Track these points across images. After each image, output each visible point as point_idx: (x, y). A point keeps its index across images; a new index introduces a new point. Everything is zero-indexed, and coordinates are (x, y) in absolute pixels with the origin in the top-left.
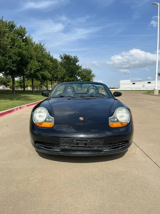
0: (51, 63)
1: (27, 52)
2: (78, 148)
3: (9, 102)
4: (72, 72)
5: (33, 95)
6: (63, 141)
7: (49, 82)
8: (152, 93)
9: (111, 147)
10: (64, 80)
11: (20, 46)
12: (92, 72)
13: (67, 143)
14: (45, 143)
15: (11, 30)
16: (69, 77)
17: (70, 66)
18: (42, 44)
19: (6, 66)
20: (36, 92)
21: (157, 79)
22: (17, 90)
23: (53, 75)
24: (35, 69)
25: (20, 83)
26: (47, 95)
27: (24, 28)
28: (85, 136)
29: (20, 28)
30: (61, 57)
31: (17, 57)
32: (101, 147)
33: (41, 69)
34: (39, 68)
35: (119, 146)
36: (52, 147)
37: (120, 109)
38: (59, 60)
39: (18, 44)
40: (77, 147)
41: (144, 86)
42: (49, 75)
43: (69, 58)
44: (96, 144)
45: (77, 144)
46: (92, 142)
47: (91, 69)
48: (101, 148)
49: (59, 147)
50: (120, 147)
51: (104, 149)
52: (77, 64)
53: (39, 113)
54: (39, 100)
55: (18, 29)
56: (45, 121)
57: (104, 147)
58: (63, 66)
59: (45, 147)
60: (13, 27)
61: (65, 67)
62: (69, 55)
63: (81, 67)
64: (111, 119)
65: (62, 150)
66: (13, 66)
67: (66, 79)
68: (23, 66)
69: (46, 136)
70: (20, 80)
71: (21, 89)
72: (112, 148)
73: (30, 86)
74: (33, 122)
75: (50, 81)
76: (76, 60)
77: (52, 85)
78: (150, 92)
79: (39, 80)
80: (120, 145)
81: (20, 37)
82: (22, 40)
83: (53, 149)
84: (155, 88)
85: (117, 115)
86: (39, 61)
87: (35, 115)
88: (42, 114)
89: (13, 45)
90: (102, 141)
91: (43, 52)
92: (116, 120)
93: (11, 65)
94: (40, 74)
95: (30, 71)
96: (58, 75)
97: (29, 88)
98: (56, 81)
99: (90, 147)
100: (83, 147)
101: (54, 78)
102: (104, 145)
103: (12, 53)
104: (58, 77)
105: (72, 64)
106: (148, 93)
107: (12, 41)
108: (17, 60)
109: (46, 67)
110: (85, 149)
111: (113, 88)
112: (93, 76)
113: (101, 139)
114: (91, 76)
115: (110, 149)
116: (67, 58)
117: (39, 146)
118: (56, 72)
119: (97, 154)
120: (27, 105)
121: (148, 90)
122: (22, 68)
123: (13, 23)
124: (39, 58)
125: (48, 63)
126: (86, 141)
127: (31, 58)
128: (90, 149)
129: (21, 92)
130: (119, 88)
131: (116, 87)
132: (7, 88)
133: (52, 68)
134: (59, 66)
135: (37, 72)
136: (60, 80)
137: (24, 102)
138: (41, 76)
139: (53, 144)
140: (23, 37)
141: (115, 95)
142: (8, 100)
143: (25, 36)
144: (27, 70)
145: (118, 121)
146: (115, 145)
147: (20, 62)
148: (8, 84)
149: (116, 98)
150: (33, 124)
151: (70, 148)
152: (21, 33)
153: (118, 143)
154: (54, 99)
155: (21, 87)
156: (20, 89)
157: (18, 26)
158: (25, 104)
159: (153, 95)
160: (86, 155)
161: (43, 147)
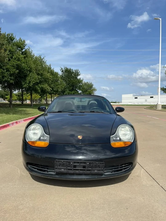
0: (51, 76)
1: (26, 65)
2: (75, 172)
3: (5, 116)
4: (73, 86)
5: (31, 109)
6: (58, 163)
7: (49, 96)
8: (155, 108)
9: (113, 170)
10: (65, 93)
11: (19, 58)
12: (93, 86)
13: (63, 165)
14: (39, 165)
15: (9, 43)
16: (70, 90)
17: (71, 79)
18: (42, 58)
19: (3, 78)
20: (35, 106)
21: (159, 93)
22: (16, 103)
23: (52, 88)
24: (34, 82)
25: (19, 96)
26: (44, 110)
27: (24, 41)
28: (83, 157)
29: (19, 41)
30: (62, 71)
31: (15, 70)
32: (102, 170)
33: (40, 82)
34: (38, 81)
35: (122, 168)
36: (46, 169)
37: (123, 126)
38: (60, 73)
39: (17, 57)
40: (74, 170)
41: (146, 101)
42: (49, 88)
43: (70, 72)
44: (96, 167)
45: (75, 166)
46: (91, 164)
47: (92, 83)
48: (102, 172)
49: (54, 169)
50: (123, 170)
51: (105, 172)
52: (79, 77)
53: (33, 130)
54: (37, 114)
55: (17, 41)
56: (40, 139)
57: (106, 170)
58: (64, 80)
59: (38, 169)
60: (12, 39)
61: (66, 80)
62: (70, 69)
63: (82, 81)
64: (113, 137)
65: (58, 174)
66: (11, 79)
67: (66, 93)
68: (22, 79)
69: (40, 157)
70: (19, 93)
71: (20, 102)
72: (115, 171)
73: (29, 100)
74: (26, 140)
75: (50, 94)
76: (77, 74)
77: (51, 99)
78: (153, 107)
79: (39, 93)
80: (124, 168)
81: (19, 50)
82: (21, 52)
83: (47, 172)
84: (158, 103)
85: (119, 133)
86: (38, 74)
87: (28, 132)
88: (36, 131)
89: (12, 58)
90: (103, 163)
91: (43, 65)
92: (118, 138)
93: (9, 77)
94: (39, 87)
95: (28, 84)
96: (59, 88)
97: (28, 102)
98: (56, 95)
99: (90, 170)
100: (81, 170)
101: (54, 91)
102: (105, 167)
103: (10, 66)
104: (58, 90)
105: (73, 77)
106: (151, 108)
107: (10, 53)
108: (15, 73)
109: (46, 80)
110: (84, 172)
111: (114, 103)
112: (95, 90)
113: (102, 161)
114: (92, 90)
115: (112, 172)
116: (68, 72)
117: (32, 168)
118: (56, 86)
119: (97, 178)
120: (24, 119)
121: (151, 105)
122: (20, 81)
123: (12, 35)
124: (39, 71)
125: (47, 76)
126: (85, 163)
127: (30, 71)
128: (89, 172)
129: (19, 106)
130: (121, 102)
131: (118, 102)
132: (4, 101)
133: (52, 81)
134: (60, 80)
135: (36, 85)
136: (60, 93)
137: (21, 116)
138: (41, 89)
139: (47, 167)
140: (22, 49)
141: (117, 111)
142: (4, 114)
143: (24, 48)
144: (26, 83)
145: (120, 140)
146: (118, 168)
147: (19, 75)
148: (6, 97)
149: (118, 113)
150: (25, 143)
151: (66, 171)
152: (21, 45)
153: (121, 165)
154: (50, 114)
155: (20, 100)
156: (18, 102)
157: (17, 39)
158: (22, 119)
159: (156, 110)
160: (84, 179)
161: (36, 170)
